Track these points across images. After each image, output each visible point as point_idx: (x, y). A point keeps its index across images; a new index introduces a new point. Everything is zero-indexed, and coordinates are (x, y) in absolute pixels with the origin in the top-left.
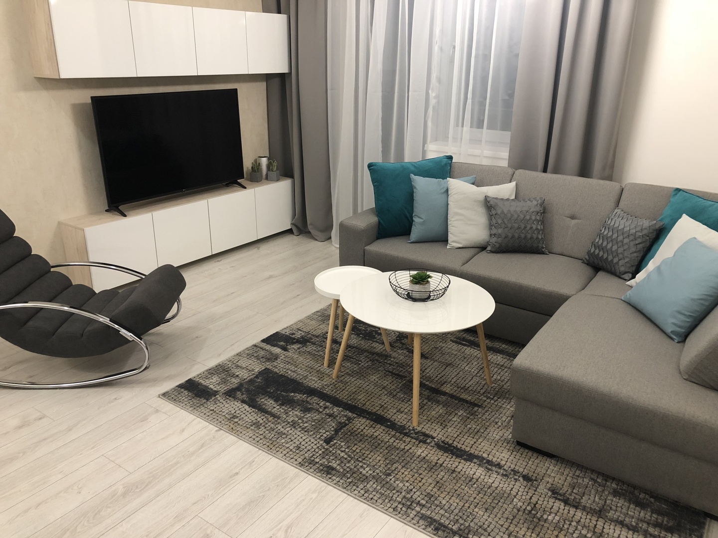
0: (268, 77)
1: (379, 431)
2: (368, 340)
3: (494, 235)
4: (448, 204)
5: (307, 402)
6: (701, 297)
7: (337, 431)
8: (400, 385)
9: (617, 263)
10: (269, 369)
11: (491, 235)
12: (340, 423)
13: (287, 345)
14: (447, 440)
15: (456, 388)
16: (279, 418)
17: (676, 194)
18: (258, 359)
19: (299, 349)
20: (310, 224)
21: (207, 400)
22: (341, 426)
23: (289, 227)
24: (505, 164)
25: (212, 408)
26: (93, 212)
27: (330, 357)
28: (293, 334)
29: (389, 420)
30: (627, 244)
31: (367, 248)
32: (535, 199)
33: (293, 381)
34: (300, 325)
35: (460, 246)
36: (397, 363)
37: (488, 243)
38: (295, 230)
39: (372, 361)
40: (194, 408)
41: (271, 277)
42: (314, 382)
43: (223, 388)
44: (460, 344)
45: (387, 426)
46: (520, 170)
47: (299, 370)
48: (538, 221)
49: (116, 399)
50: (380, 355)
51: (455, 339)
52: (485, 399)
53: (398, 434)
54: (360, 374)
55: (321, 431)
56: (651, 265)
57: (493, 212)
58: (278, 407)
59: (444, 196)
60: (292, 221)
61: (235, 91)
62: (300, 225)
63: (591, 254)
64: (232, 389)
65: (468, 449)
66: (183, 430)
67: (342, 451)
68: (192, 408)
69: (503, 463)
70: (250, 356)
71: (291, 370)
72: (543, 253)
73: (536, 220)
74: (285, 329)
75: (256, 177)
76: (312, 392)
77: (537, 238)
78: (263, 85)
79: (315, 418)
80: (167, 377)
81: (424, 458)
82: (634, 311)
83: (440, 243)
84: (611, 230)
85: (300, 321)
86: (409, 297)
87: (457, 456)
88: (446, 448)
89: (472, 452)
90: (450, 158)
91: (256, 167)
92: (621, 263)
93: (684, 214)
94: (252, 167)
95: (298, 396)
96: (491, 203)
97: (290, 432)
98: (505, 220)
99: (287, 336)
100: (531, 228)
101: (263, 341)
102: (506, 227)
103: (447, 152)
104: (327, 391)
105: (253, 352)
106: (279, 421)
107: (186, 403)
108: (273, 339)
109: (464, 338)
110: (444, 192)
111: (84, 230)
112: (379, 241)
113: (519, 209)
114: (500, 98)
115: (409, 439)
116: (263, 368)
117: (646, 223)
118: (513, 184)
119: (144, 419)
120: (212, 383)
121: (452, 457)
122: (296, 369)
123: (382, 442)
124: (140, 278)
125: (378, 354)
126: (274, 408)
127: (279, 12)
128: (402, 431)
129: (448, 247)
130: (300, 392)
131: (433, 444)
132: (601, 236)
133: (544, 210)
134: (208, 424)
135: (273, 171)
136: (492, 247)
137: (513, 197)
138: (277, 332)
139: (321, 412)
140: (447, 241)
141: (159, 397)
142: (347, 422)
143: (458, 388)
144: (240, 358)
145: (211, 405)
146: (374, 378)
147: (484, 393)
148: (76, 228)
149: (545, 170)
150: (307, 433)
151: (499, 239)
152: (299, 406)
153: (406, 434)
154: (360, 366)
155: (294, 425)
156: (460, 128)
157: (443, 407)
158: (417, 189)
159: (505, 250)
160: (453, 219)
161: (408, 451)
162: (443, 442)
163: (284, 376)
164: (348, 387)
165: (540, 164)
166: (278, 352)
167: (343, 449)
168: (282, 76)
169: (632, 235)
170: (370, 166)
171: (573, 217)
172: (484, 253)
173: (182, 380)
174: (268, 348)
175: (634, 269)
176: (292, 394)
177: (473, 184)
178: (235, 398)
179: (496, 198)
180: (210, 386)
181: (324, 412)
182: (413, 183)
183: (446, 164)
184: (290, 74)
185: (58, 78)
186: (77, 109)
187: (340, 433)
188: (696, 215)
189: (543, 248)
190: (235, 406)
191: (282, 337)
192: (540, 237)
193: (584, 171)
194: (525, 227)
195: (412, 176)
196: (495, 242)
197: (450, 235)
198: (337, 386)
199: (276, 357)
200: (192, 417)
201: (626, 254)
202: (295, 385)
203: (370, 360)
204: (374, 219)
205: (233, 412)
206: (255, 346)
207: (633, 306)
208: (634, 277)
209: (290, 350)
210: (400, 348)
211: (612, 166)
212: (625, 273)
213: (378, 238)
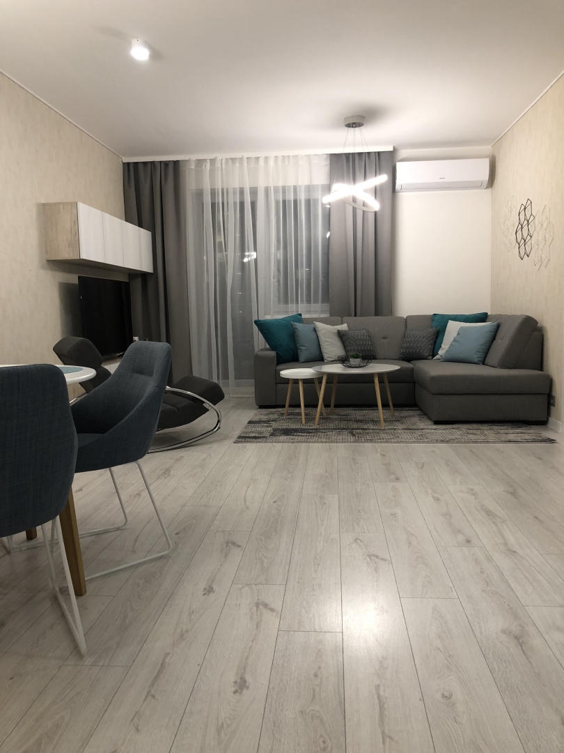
1: (371, 431)
3: (348, 351)
4: (318, 336)
7: (352, 434)
10: (275, 428)
12: (348, 432)
17: (435, 317)
29: (369, 429)
31: (277, 368)
37: (347, 355)
46: (342, 318)
48: (369, 340)
56: (443, 346)
59: (314, 333)
77: (370, 350)
88: (408, 429)
90: (300, 315)
92: (424, 352)
93: (449, 321)
96: (341, 334)
101: (249, 423)
108: (253, 423)
116: (272, 428)
117: (431, 330)
118: (345, 324)
122: (290, 426)
123: (378, 432)
129: (325, 362)
137: (349, 330)
140: (323, 358)
141: (235, 443)
149: (355, 316)
158: (297, 330)
160: (324, 345)
162: (404, 428)
167: (366, 436)
168: (143, 277)
169: (425, 337)
171: (384, 338)
175: (433, 353)
179: (342, 331)
182: (294, 326)
183: (301, 318)
184: (154, 273)
188: (455, 320)
189: (376, 355)
191: (256, 422)
193: (378, 313)
195: (292, 323)
197: (324, 355)
198: (323, 426)
201: (425, 347)
204: (272, 353)
208: (436, 355)
212: (429, 357)
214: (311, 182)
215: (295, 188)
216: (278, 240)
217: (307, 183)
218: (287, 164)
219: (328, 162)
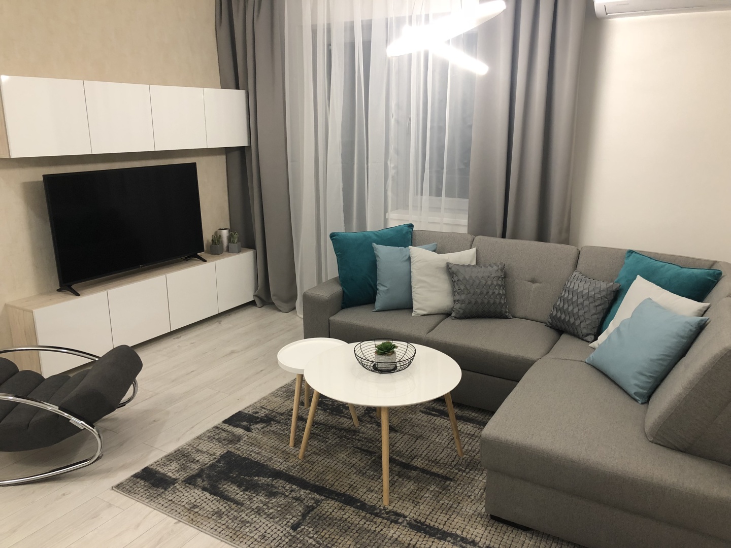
0: (227, 151)
1: (349, 513)
2: (336, 415)
3: (458, 301)
4: (411, 272)
5: (273, 486)
6: (660, 358)
7: (304, 516)
8: (370, 462)
9: (579, 325)
10: (231, 452)
11: (454, 301)
12: (307, 506)
13: (250, 425)
14: (419, 518)
15: (427, 462)
16: (242, 505)
17: (629, 256)
18: (220, 442)
19: (263, 428)
20: (274, 295)
21: (165, 489)
22: (309, 509)
23: (252, 299)
24: (464, 230)
25: (170, 498)
26: (44, 292)
27: (295, 436)
28: (257, 413)
29: (358, 501)
30: (587, 306)
31: (332, 318)
32: (495, 264)
33: (257, 464)
34: (263, 403)
35: (425, 313)
36: (366, 438)
37: (452, 309)
38: (258, 302)
39: (341, 437)
40: (151, 499)
41: (232, 352)
42: (279, 464)
43: (182, 476)
44: (430, 414)
45: (357, 507)
46: (479, 237)
47: (263, 451)
48: (500, 286)
49: (64, 495)
50: (347, 430)
51: (425, 410)
52: (456, 471)
53: (368, 515)
54: (328, 452)
55: (287, 516)
56: (612, 327)
57: (456, 279)
58: (242, 493)
59: (406, 264)
60: (255, 292)
61: (194, 164)
62: (263, 297)
63: (554, 317)
64: (193, 475)
65: (441, 527)
66: (138, 526)
67: (310, 538)
68: (148, 500)
69: (477, 539)
70: (211, 439)
71: (255, 452)
72: (507, 318)
73: (497, 285)
74: (248, 407)
75: (217, 249)
76: (278, 474)
77: (500, 303)
78: (222, 159)
79: (281, 503)
80: (123, 466)
81: (396, 539)
82: (598, 374)
83: (406, 311)
84: (571, 293)
85: (264, 398)
86: (376, 369)
87: (431, 535)
88: (419, 527)
89: (446, 530)
90: (411, 226)
91: (217, 240)
92: (583, 325)
93: (638, 276)
94: (212, 240)
95: (263, 480)
96: (453, 269)
97: (254, 519)
98: (468, 286)
99: (250, 415)
100: (494, 293)
101: (225, 422)
102: (469, 293)
103: (408, 221)
104: (294, 473)
105: (215, 434)
106: (243, 508)
107: (142, 494)
108: (235, 420)
109: (433, 408)
110: (407, 260)
111: (32, 312)
112: (345, 310)
113: (480, 275)
114: (456, 168)
115: (380, 520)
116: (225, 451)
117: (604, 285)
118: (474, 250)
119: (95, 516)
120: (171, 470)
121: (425, 537)
122: (260, 450)
123: (352, 524)
124: (92, 360)
125: (346, 430)
126: (237, 494)
127: (237, 88)
128: (373, 511)
129: (413, 315)
130: (265, 475)
131: (405, 523)
132: (562, 299)
133: (505, 275)
134: (166, 516)
135: (234, 243)
136: (457, 313)
137: (474, 263)
138: (240, 412)
139: (287, 496)
140: (412, 308)
141: (113, 489)
142: (314, 505)
143: (429, 461)
144: (201, 441)
145: (169, 495)
146: (342, 456)
147: (455, 466)
148: (24, 310)
149: (503, 236)
150: (272, 520)
151: (463, 305)
152: (263, 490)
153: (377, 515)
154: (327, 444)
155: (259, 511)
156: (419, 196)
157: (415, 482)
158: (379, 258)
159: (469, 316)
160: (416, 287)
161: (379, 532)
162: (415, 521)
163: (248, 459)
164: (315, 467)
165: (499, 229)
166: (241, 433)
167: (312, 535)
168: (241, 149)
169: (591, 297)
170: (332, 236)
171: (533, 281)
172: (448, 320)
173: (138, 469)
174: (230, 430)
175: (595, 330)
176: (257, 478)
177: (434, 251)
178: (195, 486)
179: (458, 265)
180: (169, 474)
181: (291, 496)
182: (375, 252)
183: (407, 233)
184: (250, 147)
185: (8, 157)
186: (29, 188)
187: (308, 518)
188: (650, 276)
189: (506, 312)
190: (195, 495)
191: (244, 416)
192: (503, 302)
193: (542, 235)
194: (488, 293)
195: (374, 244)
196: (459, 308)
197: (414, 303)
198: (304, 466)
199: (239, 439)
200: (149, 509)
201: (587, 316)
202: (259, 468)
203: (338, 437)
204: (338, 289)
205: (193, 501)
206: (217, 427)
207: (596, 368)
208: (596, 339)
209: (253, 431)
210: (368, 422)
211: (568, 230)
212: (588, 335)
213: (343, 308)
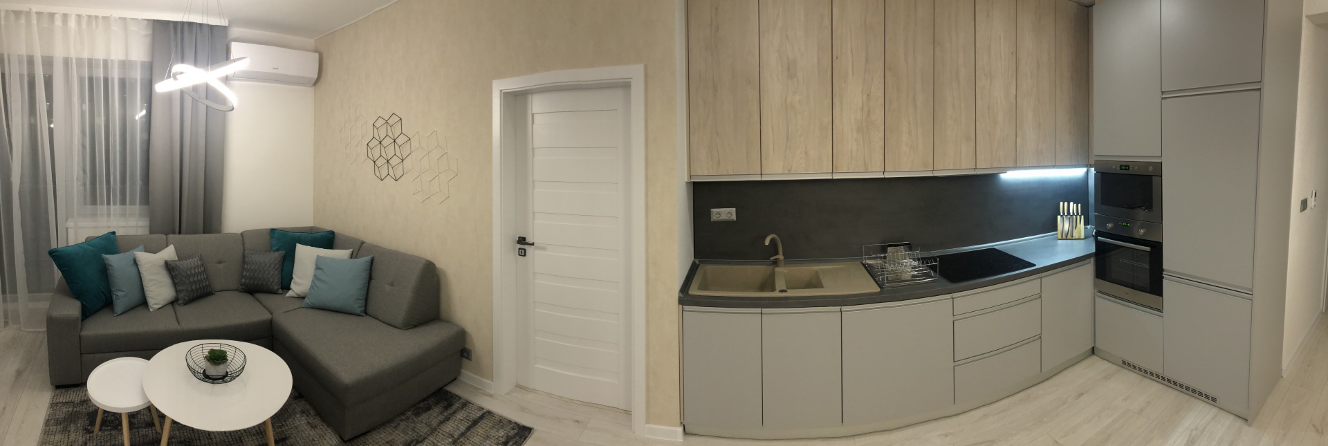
3: (180, 291)
4: (140, 272)
9: (271, 285)
11: (176, 291)
17: (274, 233)
32: (193, 256)
35: (160, 306)
37: (177, 298)
46: (166, 236)
48: (203, 272)
56: (298, 280)
57: (174, 272)
59: (134, 267)
63: (244, 284)
72: (212, 294)
77: (206, 284)
83: (143, 308)
90: (113, 233)
92: (275, 284)
93: (297, 244)
96: (167, 264)
98: (180, 278)
102: (186, 284)
110: (133, 264)
118: (171, 247)
129: (150, 311)
136: (182, 301)
137: (178, 258)
140: (148, 305)
151: (187, 292)
158: (110, 267)
159: (193, 299)
160: (148, 286)
170: (51, 253)
175: (284, 285)
177: (151, 252)
179: (168, 261)
182: (105, 261)
189: (211, 290)
195: (103, 255)
196: (185, 296)
197: (149, 300)
201: (274, 277)
208: (287, 291)
212: (279, 291)
214: (127, 55)
215: (105, 62)
216: (83, 132)
217: (121, 57)
218: (94, 27)
219: (150, 32)
